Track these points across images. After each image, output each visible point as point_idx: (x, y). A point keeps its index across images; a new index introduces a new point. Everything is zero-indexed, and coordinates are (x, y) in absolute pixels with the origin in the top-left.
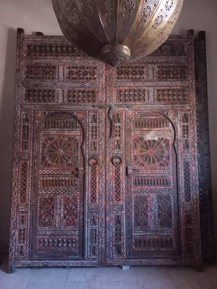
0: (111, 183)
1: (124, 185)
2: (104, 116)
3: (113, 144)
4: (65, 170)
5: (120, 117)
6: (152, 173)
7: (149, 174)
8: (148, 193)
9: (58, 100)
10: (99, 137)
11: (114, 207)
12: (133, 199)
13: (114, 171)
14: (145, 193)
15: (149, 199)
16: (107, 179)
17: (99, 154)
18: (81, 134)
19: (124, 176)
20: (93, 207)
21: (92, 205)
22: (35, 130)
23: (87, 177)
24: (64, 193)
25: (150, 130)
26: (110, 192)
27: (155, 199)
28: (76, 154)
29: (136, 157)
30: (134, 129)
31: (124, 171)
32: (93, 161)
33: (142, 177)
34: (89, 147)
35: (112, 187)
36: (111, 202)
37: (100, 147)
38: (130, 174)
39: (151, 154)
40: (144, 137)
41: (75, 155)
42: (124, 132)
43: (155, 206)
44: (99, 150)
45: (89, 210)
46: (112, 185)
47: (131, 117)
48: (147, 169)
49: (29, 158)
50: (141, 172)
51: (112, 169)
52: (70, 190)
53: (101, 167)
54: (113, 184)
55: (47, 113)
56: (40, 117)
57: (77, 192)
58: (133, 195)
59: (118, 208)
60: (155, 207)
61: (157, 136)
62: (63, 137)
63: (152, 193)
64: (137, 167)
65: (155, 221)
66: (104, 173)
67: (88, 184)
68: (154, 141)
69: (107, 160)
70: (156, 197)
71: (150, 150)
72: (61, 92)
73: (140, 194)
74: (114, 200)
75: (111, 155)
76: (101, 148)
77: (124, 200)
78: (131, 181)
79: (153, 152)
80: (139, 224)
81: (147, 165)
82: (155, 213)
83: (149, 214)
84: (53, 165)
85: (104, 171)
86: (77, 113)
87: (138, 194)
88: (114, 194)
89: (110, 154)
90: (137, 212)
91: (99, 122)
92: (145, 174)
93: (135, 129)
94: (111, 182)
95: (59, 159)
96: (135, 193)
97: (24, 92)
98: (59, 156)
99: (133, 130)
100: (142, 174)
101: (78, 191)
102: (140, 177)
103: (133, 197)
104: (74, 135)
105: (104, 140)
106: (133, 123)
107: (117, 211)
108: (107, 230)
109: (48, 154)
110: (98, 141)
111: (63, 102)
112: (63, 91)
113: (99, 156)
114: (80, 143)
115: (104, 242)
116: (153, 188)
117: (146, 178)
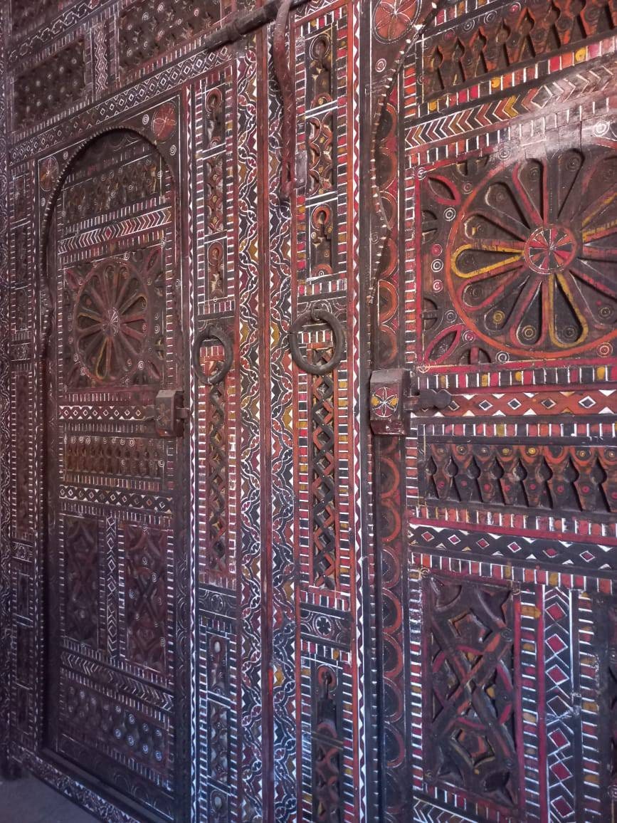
0: (288, 476)
1: (356, 489)
2: (255, 84)
3: (300, 238)
4: (126, 404)
5: (335, 57)
6: (555, 419)
7: (533, 421)
8: (519, 561)
9: (94, 82)
10: (235, 214)
11: (304, 614)
12: (416, 586)
13: (303, 406)
14: (496, 560)
15: (527, 612)
16: (273, 451)
17: (235, 314)
18: (172, 219)
19: (355, 433)
20: (218, 595)
21: (214, 584)
22: (41, 240)
23: (194, 438)
24: (124, 507)
25: (545, 79)
26: (286, 524)
27: (577, 615)
28: (159, 323)
29: (435, 306)
30: (424, 108)
31: (355, 402)
32: (215, 350)
33: (480, 441)
34: (196, 283)
35: (297, 499)
36: (292, 586)
37: (241, 273)
38: (386, 422)
39: (552, 264)
40: (495, 149)
41: (157, 331)
42: (358, 145)
43: (579, 670)
44: (236, 291)
45: (202, 607)
46: (297, 487)
47: (400, 29)
48: (517, 385)
49: (30, 355)
50: (474, 405)
51: (295, 393)
52: (143, 496)
53: (246, 384)
54: (301, 479)
55: (66, 155)
56: (51, 180)
57: (165, 509)
58: (418, 565)
59: (323, 627)
60: (579, 681)
61: (600, 106)
62: (117, 251)
63: (555, 566)
64: (442, 372)
65: (577, 783)
66: (258, 415)
67: (198, 471)
68: (579, 154)
69: (272, 340)
70: (584, 604)
71: (537, 236)
72: (101, 38)
73: (465, 565)
74: (306, 578)
75: (290, 310)
76: (244, 278)
77: (359, 584)
78: (402, 466)
79: (567, 248)
80: (453, 763)
81: (512, 357)
82: (574, 722)
83: (529, 718)
84: (94, 382)
85: (258, 405)
86: (151, 114)
87: (446, 563)
88: (305, 542)
89: (286, 305)
90: (444, 678)
91: (234, 132)
92: (499, 420)
93: (432, 107)
94: (289, 467)
95: (109, 352)
96: (430, 548)
97: (13, 94)
98: (106, 339)
99: (414, 121)
100: (478, 420)
101: (168, 506)
102: (459, 440)
103: (417, 576)
104: (150, 231)
105: (254, 229)
106: (418, 69)
107: (321, 643)
108: (276, 737)
109: (78, 334)
110: (231, 242)
111: (110, 80)
112: (106, 29)
113: (235, 322)
114: (169, 268)
115: (260, 793)
116: (564, 528)
117: (505, 451)
